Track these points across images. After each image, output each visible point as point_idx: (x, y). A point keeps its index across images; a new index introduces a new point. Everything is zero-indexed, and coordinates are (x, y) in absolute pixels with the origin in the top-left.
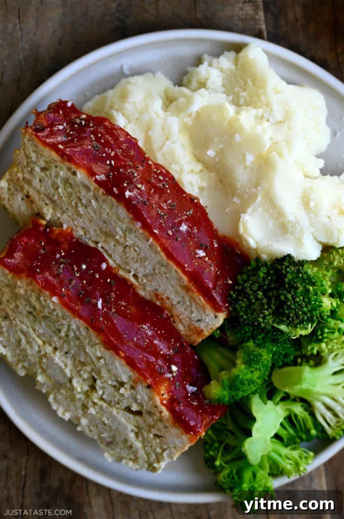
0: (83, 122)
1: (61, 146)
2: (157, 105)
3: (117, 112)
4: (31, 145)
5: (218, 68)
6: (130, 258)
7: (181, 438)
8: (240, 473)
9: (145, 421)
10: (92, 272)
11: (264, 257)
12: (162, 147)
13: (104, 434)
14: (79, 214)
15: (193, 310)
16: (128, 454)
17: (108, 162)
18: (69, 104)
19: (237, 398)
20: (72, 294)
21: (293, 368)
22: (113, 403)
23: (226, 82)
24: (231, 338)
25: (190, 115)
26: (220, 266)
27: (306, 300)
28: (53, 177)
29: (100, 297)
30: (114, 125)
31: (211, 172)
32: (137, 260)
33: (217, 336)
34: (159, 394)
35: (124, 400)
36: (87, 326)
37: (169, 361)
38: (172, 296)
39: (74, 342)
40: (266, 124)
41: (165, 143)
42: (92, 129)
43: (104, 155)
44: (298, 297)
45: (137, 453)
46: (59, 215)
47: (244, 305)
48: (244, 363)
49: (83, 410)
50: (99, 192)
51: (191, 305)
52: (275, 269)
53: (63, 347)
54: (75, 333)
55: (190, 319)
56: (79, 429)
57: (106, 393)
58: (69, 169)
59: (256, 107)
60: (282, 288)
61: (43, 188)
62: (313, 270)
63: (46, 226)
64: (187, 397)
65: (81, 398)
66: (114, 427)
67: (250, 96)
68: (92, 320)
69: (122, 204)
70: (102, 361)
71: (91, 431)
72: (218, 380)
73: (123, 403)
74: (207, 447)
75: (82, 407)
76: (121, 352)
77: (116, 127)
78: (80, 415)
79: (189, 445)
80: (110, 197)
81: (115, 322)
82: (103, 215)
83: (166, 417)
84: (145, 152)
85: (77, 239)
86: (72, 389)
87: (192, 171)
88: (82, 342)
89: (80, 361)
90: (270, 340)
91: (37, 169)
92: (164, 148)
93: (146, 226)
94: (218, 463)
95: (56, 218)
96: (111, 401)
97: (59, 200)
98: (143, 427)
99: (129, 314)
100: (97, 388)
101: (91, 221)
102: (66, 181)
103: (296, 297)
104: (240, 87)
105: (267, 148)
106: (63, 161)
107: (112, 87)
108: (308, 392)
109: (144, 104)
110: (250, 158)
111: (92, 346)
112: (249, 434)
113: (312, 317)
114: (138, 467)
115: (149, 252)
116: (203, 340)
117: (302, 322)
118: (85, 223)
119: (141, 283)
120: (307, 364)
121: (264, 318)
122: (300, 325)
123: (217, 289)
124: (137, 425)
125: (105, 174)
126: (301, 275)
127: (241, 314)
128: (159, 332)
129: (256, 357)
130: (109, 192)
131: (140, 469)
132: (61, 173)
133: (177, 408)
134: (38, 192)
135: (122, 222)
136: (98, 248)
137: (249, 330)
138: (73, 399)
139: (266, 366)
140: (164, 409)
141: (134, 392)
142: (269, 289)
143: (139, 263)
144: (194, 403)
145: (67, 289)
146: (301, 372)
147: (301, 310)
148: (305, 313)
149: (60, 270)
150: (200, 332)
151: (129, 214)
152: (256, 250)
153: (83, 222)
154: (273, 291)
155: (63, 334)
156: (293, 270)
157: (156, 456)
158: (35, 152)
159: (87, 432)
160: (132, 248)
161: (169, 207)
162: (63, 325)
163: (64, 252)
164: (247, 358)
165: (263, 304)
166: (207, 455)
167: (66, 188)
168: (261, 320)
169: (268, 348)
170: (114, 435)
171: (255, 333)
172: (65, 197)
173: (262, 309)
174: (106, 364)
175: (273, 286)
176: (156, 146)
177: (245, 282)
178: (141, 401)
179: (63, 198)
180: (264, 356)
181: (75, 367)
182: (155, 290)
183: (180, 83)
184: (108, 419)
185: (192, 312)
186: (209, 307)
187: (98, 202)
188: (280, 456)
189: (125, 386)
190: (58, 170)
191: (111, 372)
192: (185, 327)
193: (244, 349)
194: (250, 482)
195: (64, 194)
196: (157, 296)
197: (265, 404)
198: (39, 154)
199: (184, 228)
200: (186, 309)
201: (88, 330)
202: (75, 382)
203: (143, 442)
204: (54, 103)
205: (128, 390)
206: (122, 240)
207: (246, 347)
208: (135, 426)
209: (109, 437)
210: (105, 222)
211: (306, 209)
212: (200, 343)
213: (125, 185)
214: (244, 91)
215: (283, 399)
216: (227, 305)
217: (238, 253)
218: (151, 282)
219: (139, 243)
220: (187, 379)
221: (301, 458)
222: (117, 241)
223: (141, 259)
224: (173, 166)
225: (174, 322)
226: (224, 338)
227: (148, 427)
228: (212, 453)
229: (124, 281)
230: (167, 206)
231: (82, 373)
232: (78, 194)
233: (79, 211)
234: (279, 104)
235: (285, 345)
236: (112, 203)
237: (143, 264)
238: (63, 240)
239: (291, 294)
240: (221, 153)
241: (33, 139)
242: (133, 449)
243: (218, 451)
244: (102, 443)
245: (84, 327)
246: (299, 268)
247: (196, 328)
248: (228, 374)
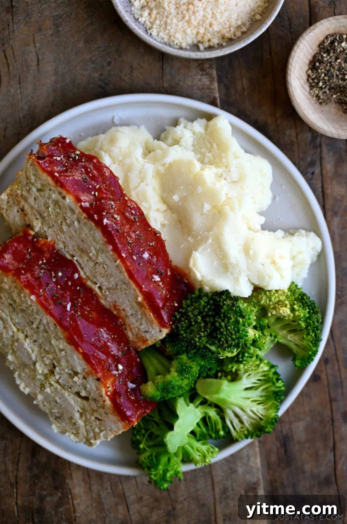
0: (77, 157)
1: (56, 174)
2: (139, 152)
3: (105, 153)
4: (33, 169)
5: (191, 131)
6: (99, 272)
7: (117, 424)
8: (158, 456)
9: (90, 406)
10: (66, 279)
11: (207, 289)
12: (137, 187)
13: (55, 410)
14: (62, 231)
15: (143, 322)
16: (71, 429)
17: (93, 193)
18: (68, 141)
19: (167, 398)
20: (48, 295)
21: (215, 380)
22: (66, 387)
23: (196, 143)
24: (169, 349)
25: (164, 165)
26: (169, 291)
27: (236, 329)
28: (46, 198)
29: (70, 301)
30: (102, 163)
31: (173, 213)
32: (104, 275)
33: (158, 346)
34: (105, 386)
35: (76, 386)
36: (55, 323)
37: (117, 360)
38: (128, 309)
39: (43, 334)
40: (224, 181)
41: (140, 184)
42: (83, 164)
43: (90, 187)
44: (230, 326)
45: (79, 430)
46: (46, 229)
47: (185, 325)
48: (177, 371)
49: (41, 388)
50: (82, 216)
51: (142, 318)
52: (214, 300)
53: (33, 336)
54: (45, 327)
55: (139, 329)
56: (35, 402)
57: (62, 378)
58: (60, 193)
59: (217, 166)
60: (217, 316)
61: (36, 206)
62: (243, 305)
63: (34, 237)
64: (127, 391)
65: (41, 379)
66: (63, 406)
67: (214, 157)
68: (61, 318)
69: (100, 228)
70: (63, 353)
71: (44, 405)
72: (154, 382)
73: (74, 388)
74: (135, 432)
75: (40, 386)
76: (80, 349)
77: (103, 165)
78: (37, 392)
79: (123, 431)
80: (90, 222)
81: (79, 323)
82: (83, 235)
83: (108, 406)
84: (123, 188)
85: (57, 251)
86: (35, 370)
87: (158, 210)
88: (49, 335)
89: (45, 350)
90: (200, 355)
91: (34, 189)
92: (139, 187)
93: (116, 250)
94: (141, 446)
95: (43, 231)
96: (65, 385)
97: (48, 217)
98: (87, 410)
99: (91, 318)
100: (55, 373)
101: (71, 238)
102: (56, 203)
103: (228, 326)
104: (207, 149)
105: (223, 201)
106: (56, 186)
107: (104, 133)
108: (224, 401)
109: (127, 150)
110: (207, 207)
111: (57, 340)
112: (171, 428)
113: (239, 343)
114: (78, 440)
115: (115, 271)
116: (146, 348)
117: (230, 346)
118: (66, 239)
119: (104, 294)
120: (225, 379)
121: (200, 338)
122: (228, 349)
123: (166, 309)
124: (83, 407)
125: (89, 202)
126: (234, 308)
127: (182, 332)
128: (113, 336)
129: (188, 368)
130: (90, 217)
131: (79, 442)
132: (54, 196)
133: (118, 400)
134: (32, 207)
135: (97, 243)
136: (74, 261)
137: (185, 345)
138: (34, 378)
139: (194, 376)
140: (107, 398)
141: (85, 382)
142: (208, 316)
143: (105, 278)
144: (132, 398)
145: (44, 291)
146: (220, 384)
147: (231, 337)
148: (233, 340)
149: (40, 274)
150: (145, 341)
151: (104, 238)
152: (201, 282)
153: (64, 238)
154: (210, 318)
155: (34, 326)
156: (228, 303)
157: (94, 434)
158: (34, 175)
159: (41, 406)
160: (101, 266)
161: (137, 237)
162: (36, 318)
163: (45, 259)
164: (180, 368)
165: (201, 328)
166: (134, 439)
167: (55, 208)
168: (197, 339)
169: (197, 361)
170: (63, 412)
171: (189, 348)
172: (53, 216)
173: (200, 331)
174: (66, 355)
175: (210, 313)
176: (132, 185)
177: (188, 306)
178: (89, 389)
179: (52, 216)
180: (193, 368)
181: (40, 354)
182: (114, 301)
183: (158, 138)
184: (60, 399)
185: (141, 324)
186: (156, 323)
187: (80, 224)
188: (192, 448)
189: (79, 375)
190: (51, 193)
191: (69, 363)
192: (133, 334)
193: (179, 360)
194: (165, 465)
195: (52, 213)
196: (115, 306)
197: (188, 406)
198: (38, 177)
199: (146, 255)
200: (137, 321)
201: (56, 326)
202: (38, 365)
203: (85, 422)
204: (56, 138)
205: (81, 379)
206: (94, 258)
207: (181, 358)
208: (82, 409)
209: (59, 413)
210: (82, 241)
211: (245, 255)
212: (143, 349)
213: (104, 213)
214: (209, 152)
215: (202, 403)
216: (171, 323)
217: (185, 282)
218: (112, 294)
219: (108, 262)
220: (129, 377)
221: (208, 452)
222: (90, 257)
223: (107, 275)
224: (143, 203)
225: (126, 329)
226: (163, 348)
227: (91, 411)
228: (138, 437)
229: (90, 290)
230: (136, 235)
231: (45, 359)
232: (65, 215)
233: (62, 229)
234: (236, 167)
235: (211, 361)
236: (92, 226)
237: (108, 279)
238: (46, 250)
239: (224, 322)
240: (183, 199)
241: (35, 164)
242: (77, 426)
243: (144, 437)
244: (52, 416)
245: (53, 324)
246: (234, 302)
247: (143, 337)
248: (162, 378)
